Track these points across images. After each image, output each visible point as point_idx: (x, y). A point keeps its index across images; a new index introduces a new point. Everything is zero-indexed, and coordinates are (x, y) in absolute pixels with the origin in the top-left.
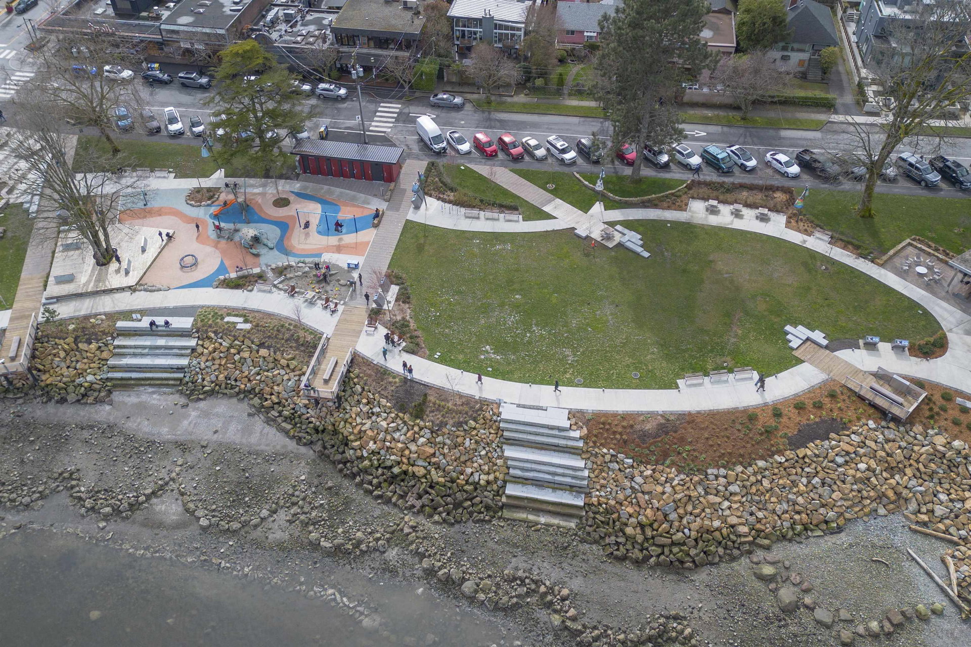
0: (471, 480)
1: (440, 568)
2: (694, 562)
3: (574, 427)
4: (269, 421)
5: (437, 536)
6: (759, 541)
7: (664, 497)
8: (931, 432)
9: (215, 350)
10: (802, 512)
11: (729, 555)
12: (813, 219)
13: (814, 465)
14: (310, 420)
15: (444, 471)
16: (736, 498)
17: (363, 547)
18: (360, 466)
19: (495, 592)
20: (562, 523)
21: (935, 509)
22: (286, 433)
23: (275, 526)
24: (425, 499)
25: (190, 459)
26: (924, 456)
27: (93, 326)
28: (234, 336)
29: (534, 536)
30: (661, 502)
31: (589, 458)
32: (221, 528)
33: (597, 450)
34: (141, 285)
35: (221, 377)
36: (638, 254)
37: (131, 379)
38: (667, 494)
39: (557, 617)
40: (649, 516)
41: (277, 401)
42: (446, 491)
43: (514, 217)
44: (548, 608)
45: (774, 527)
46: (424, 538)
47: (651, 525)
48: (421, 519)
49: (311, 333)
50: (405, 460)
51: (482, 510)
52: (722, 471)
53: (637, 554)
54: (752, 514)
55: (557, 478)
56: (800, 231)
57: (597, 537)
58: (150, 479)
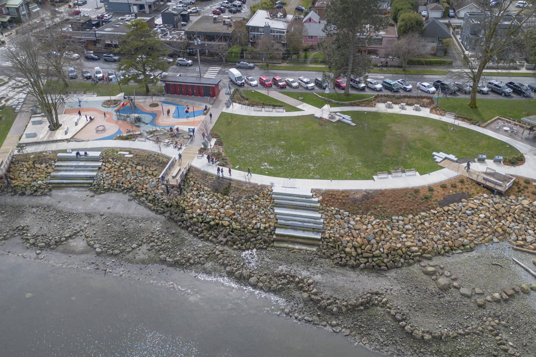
0: (255, 227)
1: (236, 271)
2: (387, 266)
3: (314, 196)
4: (141, 203)
5: (235, 255)
6: (424, 255)
7: (368, 231)
8: (520, 198)
9: (112, 167)
10: (449, 240)
11: (407, 263)
12: (444, 109)
13: (454, 215)
14: (163, 201)
15: (240, 223)
16: (410, 232)
17: (192, 261)
18: (192, 222)
19: (269, 282)
20: (308, 248)
21: (527, 238)
22: (150, 208)
23: (140, 252)
24: (229, 238)
25: (93, 221)
26: (517, 210)
27: (44, 156)
28: (123, 160)
29: (292, 255)
30: (366, 234)
31: (323, 213)
32: (108, 253)
33: (328, 208)
34: (74, 139)
35: (114, 181)
36: (349, 125)
37: (63, 183)
38: (369, 230)
39: (306, 294)
40: (359, 241)
41: (145, 192)
42: (241, 233)
43: (281, 110)
44: (301, 290)
45: (433, 248)
46: (228, 257)
47: (360, 247)
48: (226, 248)
49: (166, 158)
50: (217, 218)
51: (262, 242)
52: (401, 218)
53: (352, 262)
54: (419, 241)
55: (305, 224)
56: (438, 115)
57: (329, 254)
58: (69, 230)
